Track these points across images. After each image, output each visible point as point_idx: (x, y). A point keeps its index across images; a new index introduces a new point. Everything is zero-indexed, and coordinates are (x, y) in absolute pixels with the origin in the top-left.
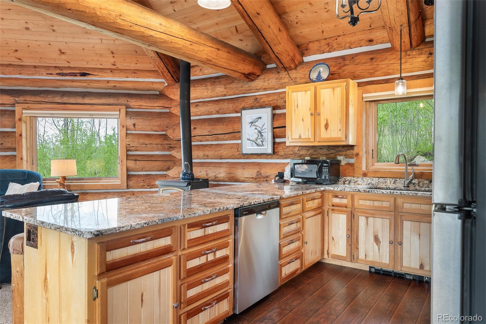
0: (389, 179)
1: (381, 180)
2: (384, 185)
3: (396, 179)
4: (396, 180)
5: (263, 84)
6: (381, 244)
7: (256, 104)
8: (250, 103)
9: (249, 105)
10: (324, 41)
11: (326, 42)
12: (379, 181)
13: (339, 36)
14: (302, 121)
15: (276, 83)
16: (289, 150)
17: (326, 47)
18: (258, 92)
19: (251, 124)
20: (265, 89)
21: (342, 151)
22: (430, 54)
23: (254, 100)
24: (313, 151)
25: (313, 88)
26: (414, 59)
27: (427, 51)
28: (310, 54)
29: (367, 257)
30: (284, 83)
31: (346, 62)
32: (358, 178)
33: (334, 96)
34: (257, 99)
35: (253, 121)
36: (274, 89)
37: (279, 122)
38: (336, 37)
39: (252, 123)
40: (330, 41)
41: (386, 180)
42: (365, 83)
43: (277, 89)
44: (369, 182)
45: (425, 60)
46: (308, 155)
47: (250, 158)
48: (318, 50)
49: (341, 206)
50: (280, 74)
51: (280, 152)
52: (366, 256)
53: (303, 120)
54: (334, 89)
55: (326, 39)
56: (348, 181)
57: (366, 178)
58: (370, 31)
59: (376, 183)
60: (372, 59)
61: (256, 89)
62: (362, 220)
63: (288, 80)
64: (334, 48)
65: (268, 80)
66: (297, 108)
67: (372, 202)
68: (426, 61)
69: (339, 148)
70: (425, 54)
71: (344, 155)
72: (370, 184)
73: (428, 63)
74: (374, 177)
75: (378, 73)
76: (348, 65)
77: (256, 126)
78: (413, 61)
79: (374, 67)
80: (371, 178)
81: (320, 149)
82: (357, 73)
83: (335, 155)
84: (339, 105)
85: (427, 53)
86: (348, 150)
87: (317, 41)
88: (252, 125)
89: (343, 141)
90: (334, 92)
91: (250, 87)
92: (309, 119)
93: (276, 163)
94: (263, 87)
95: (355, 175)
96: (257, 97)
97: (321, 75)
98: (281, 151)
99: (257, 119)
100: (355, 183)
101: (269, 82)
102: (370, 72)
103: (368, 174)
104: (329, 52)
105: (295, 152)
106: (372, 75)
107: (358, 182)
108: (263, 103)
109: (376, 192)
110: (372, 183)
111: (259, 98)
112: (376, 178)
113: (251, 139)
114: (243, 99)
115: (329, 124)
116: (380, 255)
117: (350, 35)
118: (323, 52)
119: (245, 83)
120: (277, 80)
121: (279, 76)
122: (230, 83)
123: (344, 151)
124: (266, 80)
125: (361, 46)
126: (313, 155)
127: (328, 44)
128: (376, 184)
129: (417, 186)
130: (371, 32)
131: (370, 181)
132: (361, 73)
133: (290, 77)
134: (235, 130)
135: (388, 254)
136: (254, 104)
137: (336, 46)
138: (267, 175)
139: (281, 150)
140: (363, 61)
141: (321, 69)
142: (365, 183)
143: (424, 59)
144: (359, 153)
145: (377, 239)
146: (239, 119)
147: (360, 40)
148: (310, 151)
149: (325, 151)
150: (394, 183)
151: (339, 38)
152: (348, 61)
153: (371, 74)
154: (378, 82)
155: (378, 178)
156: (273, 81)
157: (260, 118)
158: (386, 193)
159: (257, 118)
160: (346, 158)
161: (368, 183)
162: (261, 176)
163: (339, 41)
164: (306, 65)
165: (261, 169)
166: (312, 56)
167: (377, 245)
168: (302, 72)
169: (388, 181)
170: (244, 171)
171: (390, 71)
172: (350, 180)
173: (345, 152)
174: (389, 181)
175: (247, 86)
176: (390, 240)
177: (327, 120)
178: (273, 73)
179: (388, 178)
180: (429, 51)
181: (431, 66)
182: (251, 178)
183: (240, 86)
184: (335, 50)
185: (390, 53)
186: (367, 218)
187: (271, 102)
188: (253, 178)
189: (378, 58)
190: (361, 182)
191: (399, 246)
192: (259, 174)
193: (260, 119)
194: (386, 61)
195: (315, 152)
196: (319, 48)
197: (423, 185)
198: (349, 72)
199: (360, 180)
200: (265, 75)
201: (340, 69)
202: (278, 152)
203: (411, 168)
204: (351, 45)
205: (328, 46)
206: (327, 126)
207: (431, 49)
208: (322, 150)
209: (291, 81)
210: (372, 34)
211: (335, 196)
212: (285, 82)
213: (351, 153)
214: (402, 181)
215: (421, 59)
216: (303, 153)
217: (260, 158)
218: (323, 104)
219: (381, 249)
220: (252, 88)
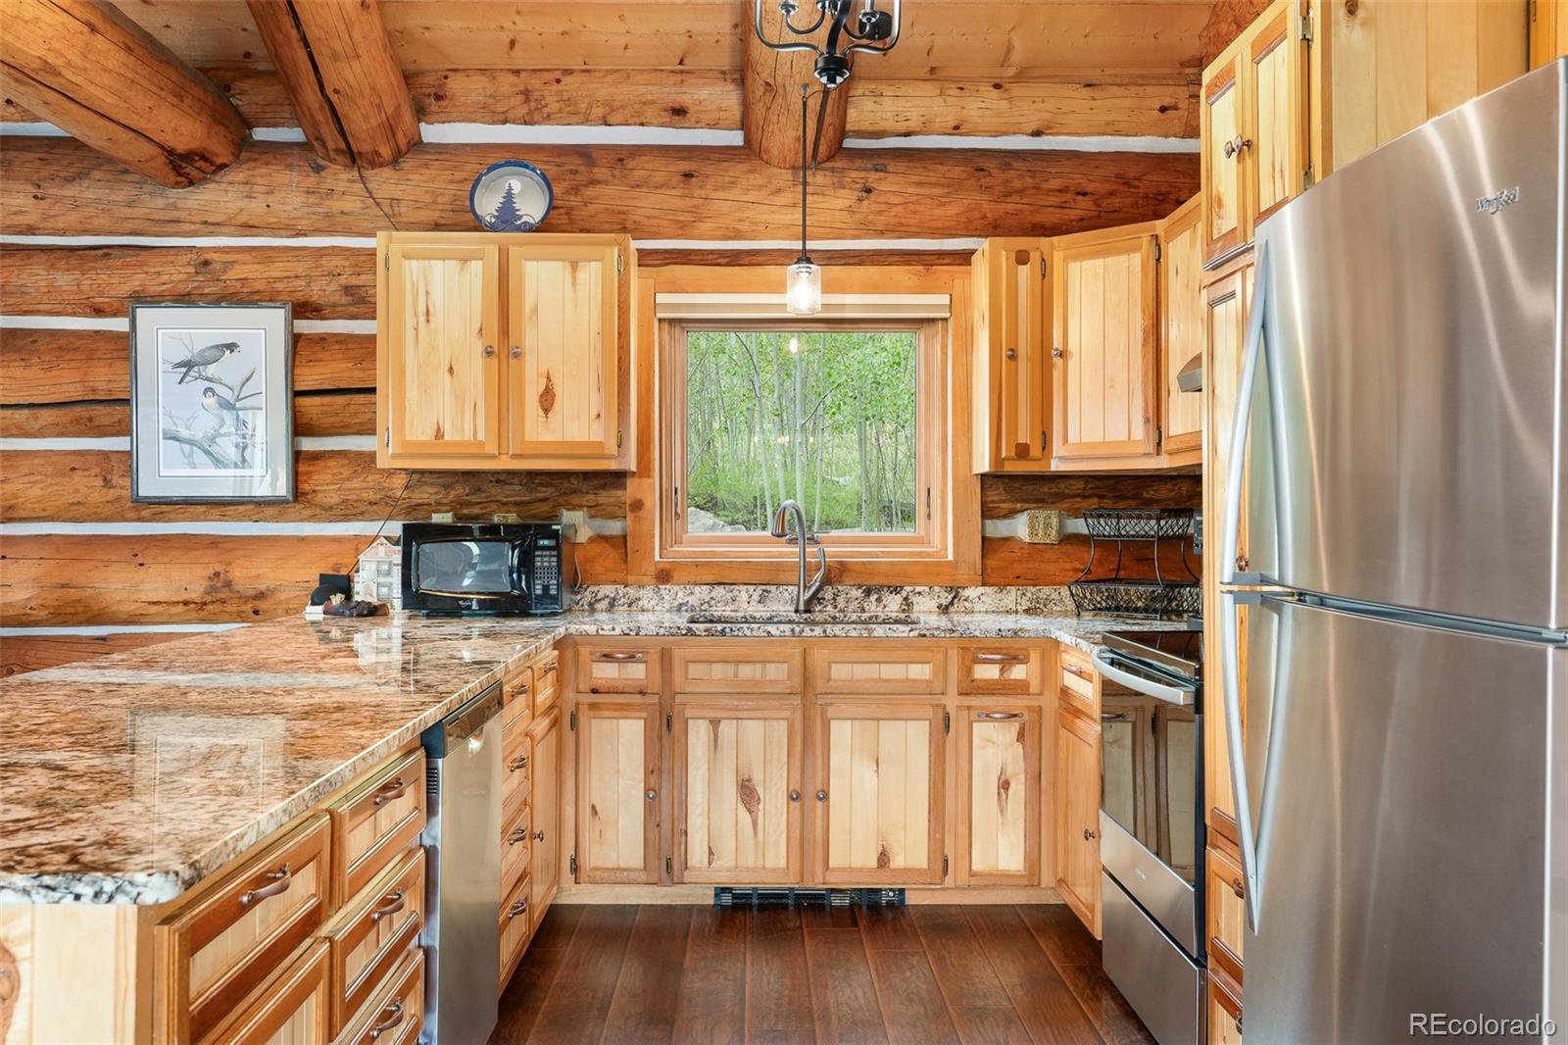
0: (746, 587)
1: (720, 591)
2: (728, 608)
3: (767, 587)
4: (767, 591)
5: (240, 204)
6: (761, 806)
7: (203, 288)
8: (175, 277)
9: (165, 287)
10: (512, 78)
11: (521, 82)
12: (713, 594)
13: (568, 72)
14: (447, 374)
15: (306, 210)
16: (364, 485)
17: (519, 103)
18: (211, 234)
19: (184, 370)
20: (248, 228)
21: (582, 493)
22: (866, 191)
23: (195, 266)
24: (467, 491)
25: (492, 252)
26: (821, 198)
27: (857, 180)
28: (450, 119)
29: (716, 857)
30: (343, 213)
31: (596, 170)
32: (641, 586)
33: (575, 291)
34: (206, 263)
35: (198, 359)
36: (289, 233)
37: (322, 370)
38: (558, 75)
39: (188, 365)
40: (535, 83)
41: (736, 593)
42: (661, 257)
43: (305, 235)
44: (681, 602)
45: (850, 206)
46: (445, 505)
47: (172, 516)
48: (484, 108)
49: (626, 690)
50: (323, 174)
51: (322, 491)
52: (711, 853)
53: (451, 370)
54: (574, 266)
55: (516, 72)
56: (607, 601)
57: (668, 587)
58: (678, 77)
59: (702, 604)
60: (688, 175)
61: (205, 223)
62: (698, 735)
63: (359, 204)
64: (546, 110)
65: (268, 193)
66: (428, 321)
67: (730, 668)
68: (853, 212)
69: (569, 482)
70: (850, 189)
71: (589, 507)
72: (684, 608)
73: (858, 216)
74: (696, 584)
75: (704, 226)
76: (606, 182)
77: (207, 379)
78: (817, 205)
79: (695, 206)
80: (688, 587)
81: (497, 482)
82: (635, 218)
83: (554, 507)
84: (596, 325)
85: (858, 186)
86: (604, 487)
87: (482, 71)
88: (192, 373)
89: (610, 457)
90: (574, 278)
91: (176, 208)
92: (475, 369)
93: (302, 539)
94: (242, 219)
95: (630, 579)
96: (208, 256)
97: (517, 206)
98: (325, 487)
99: (218, 353)
100: (629, 606)
101: (270, 199)
102: (677, 218)
103: (676, 575)
104: (526, 123)
105: (390, 493)
106: (683, 230)
107: (640, 603)
108: (239, 285)
109: (748, 633)
110: (690, 603)
111: (216, 262)
112: (704, 587)
113: (184, 433)
114: (137, 255)
115: (558, 390)
116: (756, 845)
117: (610, 78)
118: (502, 117)
119: (147, 188)
120: (312, 199)
121: (318, 183)
122: (70, 180)
123: (588, 493)
124: (256, 188)
125: (642, 124)
126: (469, 504)
127: (526, 93)
128: (703, 608)
129: (829, 608)
130: (682, 82)
131: (681, 597)
132: (648, 217)
133: (370, 193)
134: (94, 390)
135: (784, 836)
136: (196, 284)
137: (554, 107)
138: (263, 587)
139: (327, 484)
140: (659, 177)
141: (516, 185)
142: (667, 606)
143: (848, 203)
144: (644, 501)
145: (747, 793)
146: (123, 347)
147: (644, 103)
148: (453, 489)
149: (514, 492)
150: (759, 602)
151: (566, 80)
152: (604, 170)
153: (681, 228)
154: (706, 257)
155: (708, 587)
156: (288, 200)
157: (232, 347)
158: (778, 633)
159: (217, 346)
160: (592, 517)
161: (676, 603)
162: (230, 595)
163: (568, 91)
164: (437, 157)
165: (229, 563)
166: (457, 124)
167: (749, 810)
168: (424, 182)
169: (743, 593)
170: (142, 573)
171: (744, 227)
172: (612, 595)
173: (591, 497)
174: (744, 596)
175: (160, 202)
176: (791, 788)
177: (549, 379)
178: (289, 166)
179: (741, 584)
180: (863, 181)
181: (865, 227)
182: (178, 603)
183: (122, 194)
184: (547, 119)
185: (744, 167)
186: (715, 723)
187: (280, 286)
188: (186, 603)
189: (707, 176)
190: (653, 603)
191: (819, 804)
192: (219, 585)
193: (232, 351)
194: (735, 191)
195: (473, 494)
196: (491, 101)
197: (847, 602)
198: (607, 209)
199: (647, 596)
200: (254, 168)
201: (576, 195)
202: (314, 491)
203: (816, 549)
204: (609, 114)
205: (527, 100)
206: (547, 399)
207: (868, 175)
208: (507, 487)
209: (376, 211)
210: (684, 89)
211: (605, 656)
212: (346, 210)
213: (612, 500)
214: (786, 594)
215: (839, 203)
216: (426, 496)
217: (223, 517)
218: (531, 317)
219: (760, 821)
220: (182, 215)
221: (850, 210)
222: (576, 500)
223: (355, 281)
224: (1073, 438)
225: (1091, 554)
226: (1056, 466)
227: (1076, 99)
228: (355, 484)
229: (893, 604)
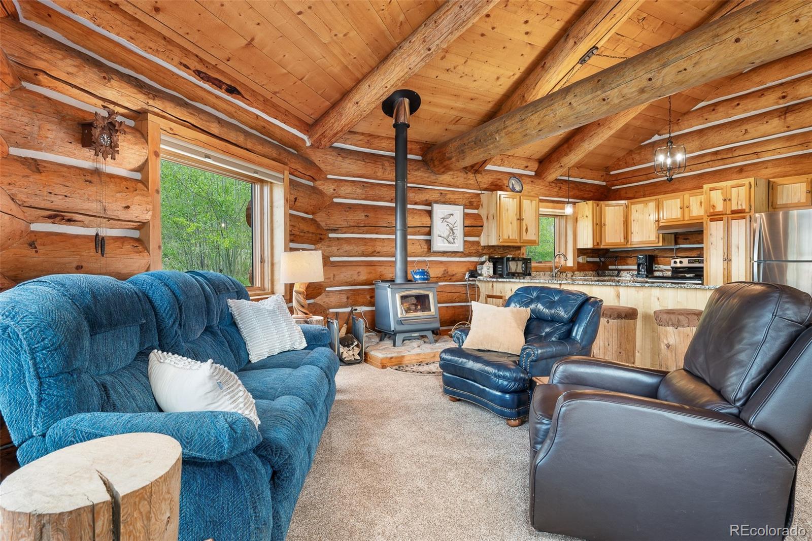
5: (450, 180)
8: (436, 196)
13: (510, 156)
15: (463, 182)
18: (440, 186)
20: (449, 186)
22: (560, 188)
23: (439, 194)
25: (518, 197)
27: (559, 186)
33: (531, 207)
34: (441, 193)
35: (445, 217)
36: (456, 187)
37: (469, 221)
38: (508, 156)
39: (443, 219)
40: (504, 157)
43: (459, 188)
48: (493, 162)
50: (468, 174)
53: (511, 223)
54: (531, 201)
61: (441, 183)
77: (447, 222)
84: (534, 214)
88: (444, 221)
90: (531, 204)
94: (448, 183)
96: (443, 192)
99: (449, 216)
101: (456, 179)
108: (449, 199)
113: (442, 235)
115: (528, 228)
119: (432, 174)
120: (465, 180)
121: (467, 177)
122: (416, 170)
124: (454, 176)
127: (502, 159)
133: (476, 180)
134: (424, 224)
136: (440, 198)
138: (454, 273)
141: (513, 182)
146: (430, 213)
147: (522, 164)
149: (501, 251)
156: (461, 180)
157: (452, 215)
159: (449, 214)
163: (509, 160)
164: (488, 172)
165: (447, 267)
168: (487, 178)
175: (434, 178)
177: (527, 226)
178: (461, 172)
179: (540, 271)
181: (558, 195)
182: (435, 277)
183: (427, 175)
184: (503, 166)
187: (459, 200)
188: (437, 277)
189: (535, 182)
196: (495, 160)
206: (527, 230)
209: (477, 184)
212: (470, 183)
217: (443, 256)
218: (524, 212)
220: (438, 181)
221: (557, 192)
222: (512, 253)
223: (472, 200)
224: (607, 241)
225: (591, 265)
226: (602, 247)
227: (589, 172)
228: (472, 248)
229: (564, 275)
